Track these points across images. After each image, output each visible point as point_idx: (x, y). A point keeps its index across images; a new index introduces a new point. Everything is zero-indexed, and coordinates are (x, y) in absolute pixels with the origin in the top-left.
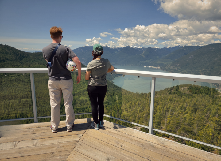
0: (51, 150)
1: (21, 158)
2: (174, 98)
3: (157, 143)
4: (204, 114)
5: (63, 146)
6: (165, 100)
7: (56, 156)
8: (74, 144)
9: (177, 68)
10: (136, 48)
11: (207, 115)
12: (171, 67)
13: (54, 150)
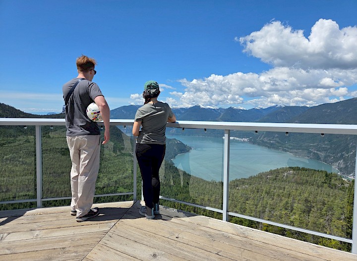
0: (61, 244)
1: (10, 255)
2: (272, 190)
3: (234, 232)
4: (322, 216)
5: (81, 239)
6: (258, 192)
7: (68, 252)
8: (100, 236)
9: (275, 140)
10: (209, 108)
11: (328, 218)
12: (265, 138)
13: (66, 244)
